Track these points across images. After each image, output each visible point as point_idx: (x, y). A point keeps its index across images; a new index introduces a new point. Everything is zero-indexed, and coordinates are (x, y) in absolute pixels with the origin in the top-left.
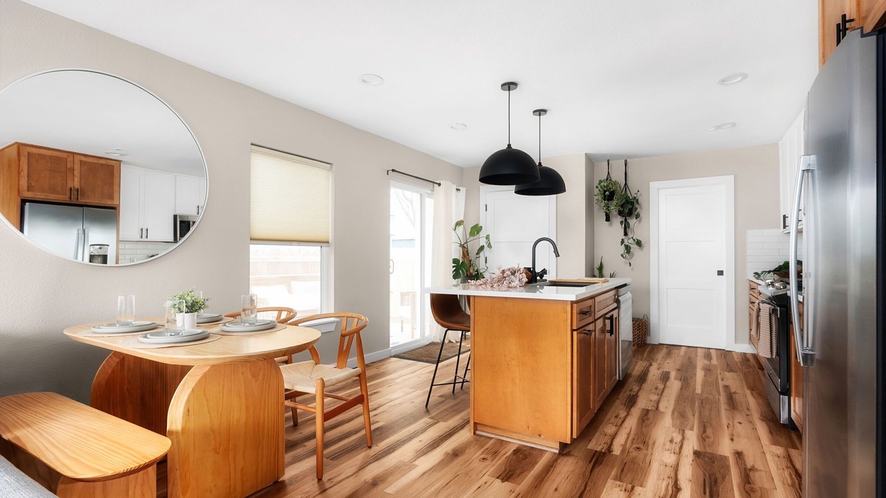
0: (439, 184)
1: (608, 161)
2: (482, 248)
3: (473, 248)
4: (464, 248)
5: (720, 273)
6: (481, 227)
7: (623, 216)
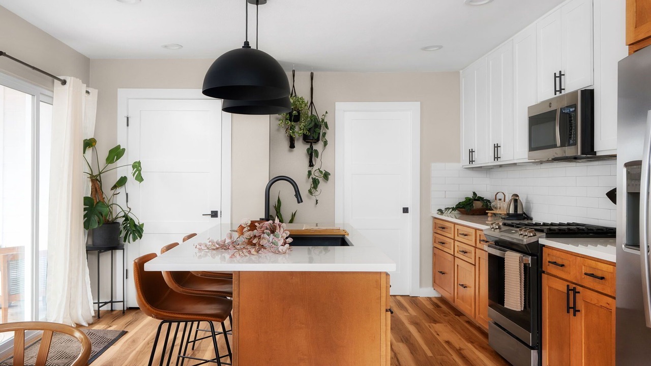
0: (64, 82)
1: (294, 71)
2: (122, 181)
3: (109, 181)
4: (96, 180)
5: (406, 210)
6: (124, 150)
7: (307, 142)
